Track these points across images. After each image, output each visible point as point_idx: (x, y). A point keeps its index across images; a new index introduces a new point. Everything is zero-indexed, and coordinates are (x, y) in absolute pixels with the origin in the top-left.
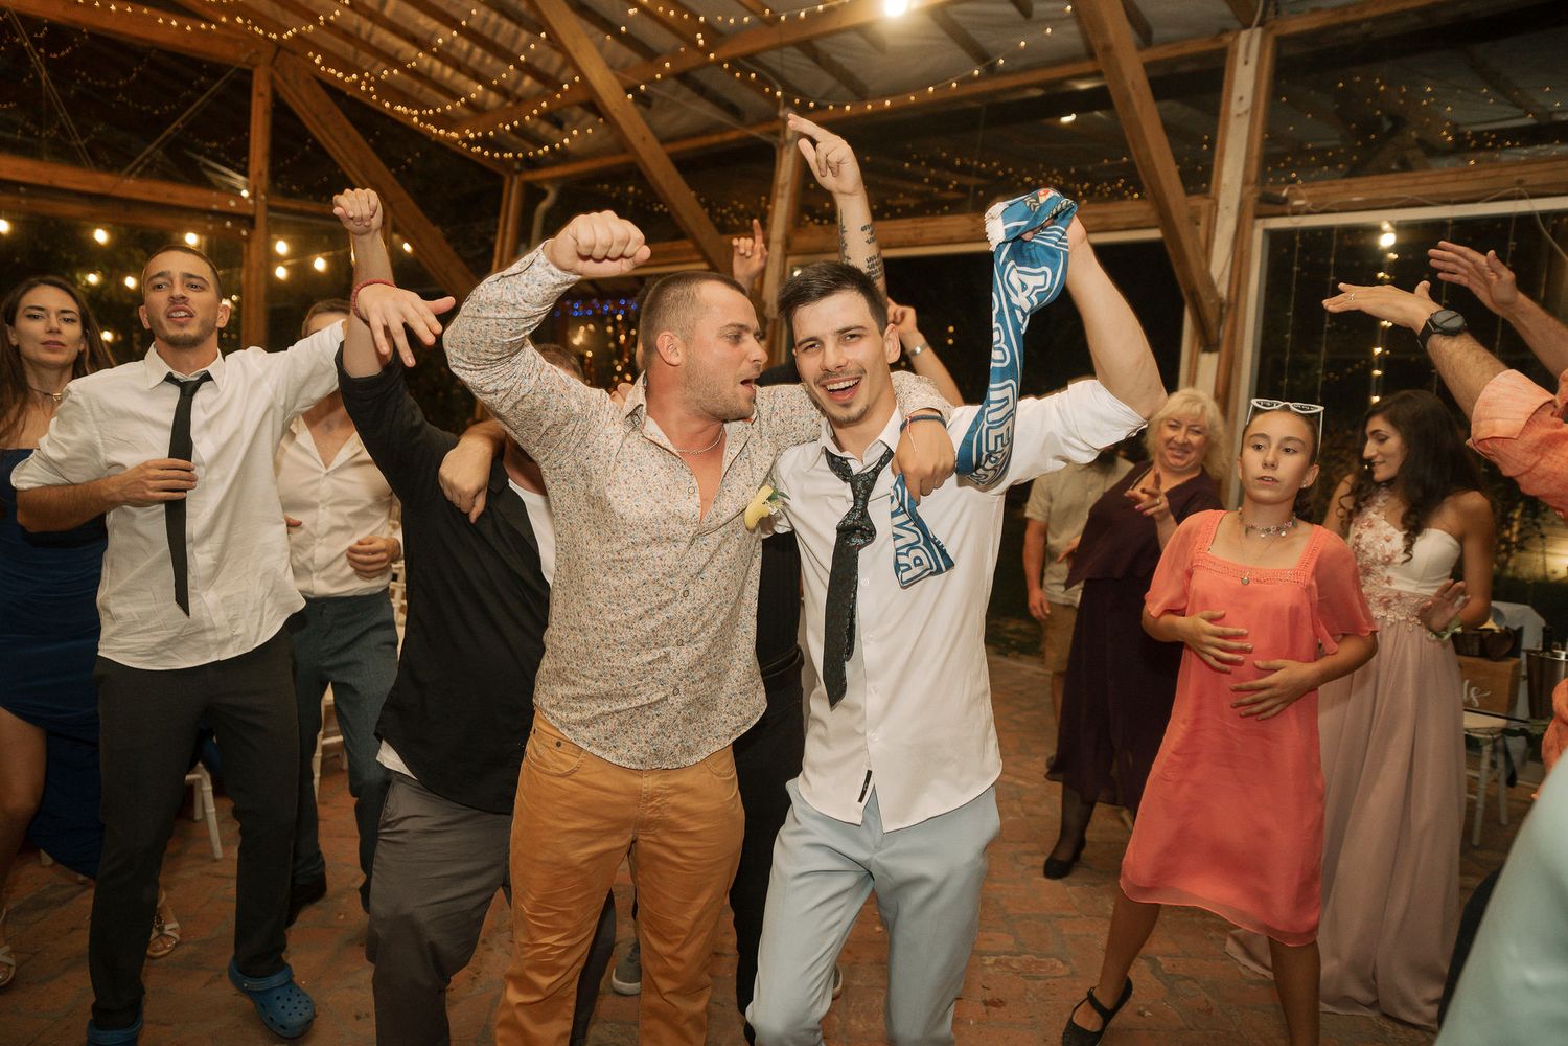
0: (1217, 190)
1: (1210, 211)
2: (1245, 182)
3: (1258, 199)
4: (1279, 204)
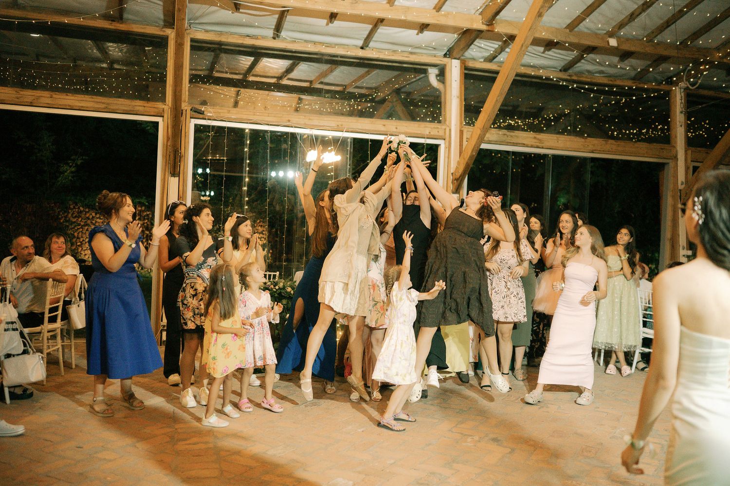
3: (191, 110)
4: (201, 114)
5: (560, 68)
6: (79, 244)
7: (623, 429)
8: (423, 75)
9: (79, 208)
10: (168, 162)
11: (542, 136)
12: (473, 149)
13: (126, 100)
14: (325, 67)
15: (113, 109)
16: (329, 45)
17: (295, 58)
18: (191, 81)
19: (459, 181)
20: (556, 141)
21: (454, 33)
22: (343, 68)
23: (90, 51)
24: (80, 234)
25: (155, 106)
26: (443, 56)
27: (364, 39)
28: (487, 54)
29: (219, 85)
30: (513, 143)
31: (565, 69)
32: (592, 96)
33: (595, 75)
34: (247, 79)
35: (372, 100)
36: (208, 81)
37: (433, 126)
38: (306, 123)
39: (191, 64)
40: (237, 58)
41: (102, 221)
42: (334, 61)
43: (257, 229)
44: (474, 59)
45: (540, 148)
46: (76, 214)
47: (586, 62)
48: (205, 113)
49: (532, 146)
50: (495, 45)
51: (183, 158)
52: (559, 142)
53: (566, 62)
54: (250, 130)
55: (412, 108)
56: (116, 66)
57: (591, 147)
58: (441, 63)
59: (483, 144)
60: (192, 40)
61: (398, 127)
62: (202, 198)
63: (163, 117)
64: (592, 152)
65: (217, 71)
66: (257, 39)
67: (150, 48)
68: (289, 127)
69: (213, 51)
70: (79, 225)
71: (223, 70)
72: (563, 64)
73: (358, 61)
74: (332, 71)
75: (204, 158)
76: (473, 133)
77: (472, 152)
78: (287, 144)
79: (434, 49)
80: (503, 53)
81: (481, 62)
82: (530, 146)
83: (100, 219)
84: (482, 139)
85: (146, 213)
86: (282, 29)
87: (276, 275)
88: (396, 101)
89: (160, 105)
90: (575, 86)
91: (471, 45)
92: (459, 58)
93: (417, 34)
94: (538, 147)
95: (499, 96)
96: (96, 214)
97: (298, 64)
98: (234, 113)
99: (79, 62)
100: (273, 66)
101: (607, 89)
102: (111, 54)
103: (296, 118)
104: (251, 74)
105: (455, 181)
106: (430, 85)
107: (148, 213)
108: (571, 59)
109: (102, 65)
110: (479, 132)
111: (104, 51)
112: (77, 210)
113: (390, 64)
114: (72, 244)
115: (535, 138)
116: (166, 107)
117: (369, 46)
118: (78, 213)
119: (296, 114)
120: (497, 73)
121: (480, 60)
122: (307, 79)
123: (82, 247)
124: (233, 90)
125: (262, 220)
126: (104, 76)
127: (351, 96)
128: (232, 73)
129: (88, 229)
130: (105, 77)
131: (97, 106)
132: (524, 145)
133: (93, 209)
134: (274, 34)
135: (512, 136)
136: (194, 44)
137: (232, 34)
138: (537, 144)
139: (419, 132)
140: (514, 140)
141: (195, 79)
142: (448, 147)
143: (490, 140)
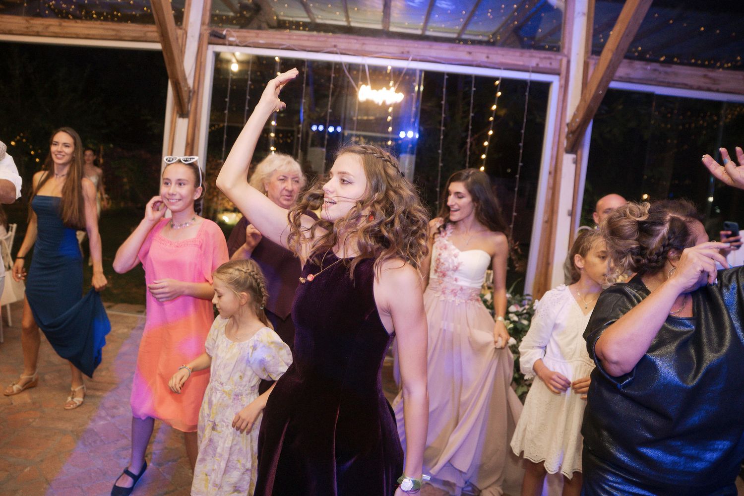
0: (186, 25)
1: (183, 36)
2: (203, 24)
3: (210, 34)
4: (221, 38)
19: (577, 133)
30: (669, 83)
37: (543, 55)
38: (359, 49)
48: (227, 37)
54: (281, 58)
61: (491, 56)
68: (334, 53)
77: (599, 86)
98: (263, 37)
103: (345, 42)
105: (571, 135)
110: (610, 56)
115: (705, 76)
119: (345, 37)
135: (666, 73)
139: (521, 63)
140: (672, 79)
142: (563, 86)
143: (631, 76)
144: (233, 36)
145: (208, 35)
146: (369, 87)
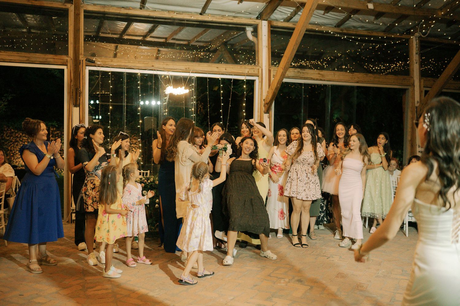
1: (70, 61)
3: (86, 60)
4: (93, 63)
5: (335, 25)
6: (12, 155)
7: (384, 271)
8: (242, 32)
9: (11, 130)
10: (71, 97)
11: (324, 72)
12: (278, 82)
13: (41, 55)
14: (175, 28)
15: (33, 61)
16: (179, 13)
17: (155, 22)
18: (85, 40)
19: (269, 104)
20: (333, 76)
21: (263, 2)
22: (188, 28)
23: (14, 20)
24: (12, 148)
25: (62, 58)
26: (255, 18)
27: (202, 8)
28: (285, 16)
29: (103, 42)
30: (305, 78)
31: (338, 25)
32: (357, 44)
33: (358, 29)
34: (123, 37)
35: (208, 51)
36: (96, 40)
37: (250, 67)
38: (165, 67)
39: (84, 29)
40: (116, 23)
41: (27, 138)
42: (182, 24)
43: (132, 141)
44: (277, 20)
45: (323, 80)
46: (9, 134)
47: (352, 21)
48: (96, 62)
49: (317, 80)
50: (291, 10)
51: (82, 93)
52: (335, 76)
53: (339, 21)
54: (127, 73)
55: (235, 55)
56: (33, 31)
57: (356, 79)
58: (255, 23)
59: (284, 79)
60: (85, 11)
61: (227, 69)
62: (94, 121)
63: (67, 65)
64: (358, 82)
65: (103, 33)
66: (129, 9)
67: (56, 18)
68: (153, 70)
69: (98, 19)
70: (11, 141)
71: (106, 32)
72: (336, 22)
73: (198, 23)
74: (180, 31)
75: (94, 93)
76: (277, 71)
77: (278, 84)
78: (151, 82)
79: (250, 13)
80: (297, 15)
81: (282, 22)
82: (315, 79)
83: (26, 137)
84: (283, 75)
85: (56, 132)
86: (146, 2)
87: (147, 173)
88: (224, 51)
89: (65, 58)
90: (345, 37)
91: (274, 10)
92: (267, 19)
93: (238, 4)
94: (321, 80)
95: (294, 45)
96: (22, 134)
97: (158, 26)
98: (115, 62)
99: (7, 29)
100: (140, 28)
101: (367, 39)
102: (29, 23)
103: (157, 64)
104: (125, 34)
105: (266, 105)
106: (247, 39)
107: (58, 132)
108: (343, 18)
109: (23, 30)
110: (282, 70)
111: (24, 20)
112: (9, 131)
113: (220, 25)
114: (7, 155)
115: (319, 74)
116: (69, 59)
117: (206, 12)
118: (10, 134)
119: (157, 61)
120: (293, 29)
121: (281, 21)
122: (163, 37)
123: (14, 157)
124: (113, 45)
125: (135, 135)
126: (24, 38)
127: (194, 48)
128: (112, 34)
129: (17, 144)
130: (26, 39)
131: (21, 59)
132: (312, 79)
133: (20, 130)
134: (141, 5)
135: (303, 73)
136: (87, 14)
137: (112, 6)
138: (321, 78)
139: (241, 72)
140: (306, 76)
141: (87, 38)
142: (261, 81)
143: (289, 75)
144: (99, 62)
145: (85, 60)
146: (172, 87)
